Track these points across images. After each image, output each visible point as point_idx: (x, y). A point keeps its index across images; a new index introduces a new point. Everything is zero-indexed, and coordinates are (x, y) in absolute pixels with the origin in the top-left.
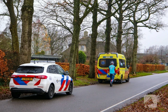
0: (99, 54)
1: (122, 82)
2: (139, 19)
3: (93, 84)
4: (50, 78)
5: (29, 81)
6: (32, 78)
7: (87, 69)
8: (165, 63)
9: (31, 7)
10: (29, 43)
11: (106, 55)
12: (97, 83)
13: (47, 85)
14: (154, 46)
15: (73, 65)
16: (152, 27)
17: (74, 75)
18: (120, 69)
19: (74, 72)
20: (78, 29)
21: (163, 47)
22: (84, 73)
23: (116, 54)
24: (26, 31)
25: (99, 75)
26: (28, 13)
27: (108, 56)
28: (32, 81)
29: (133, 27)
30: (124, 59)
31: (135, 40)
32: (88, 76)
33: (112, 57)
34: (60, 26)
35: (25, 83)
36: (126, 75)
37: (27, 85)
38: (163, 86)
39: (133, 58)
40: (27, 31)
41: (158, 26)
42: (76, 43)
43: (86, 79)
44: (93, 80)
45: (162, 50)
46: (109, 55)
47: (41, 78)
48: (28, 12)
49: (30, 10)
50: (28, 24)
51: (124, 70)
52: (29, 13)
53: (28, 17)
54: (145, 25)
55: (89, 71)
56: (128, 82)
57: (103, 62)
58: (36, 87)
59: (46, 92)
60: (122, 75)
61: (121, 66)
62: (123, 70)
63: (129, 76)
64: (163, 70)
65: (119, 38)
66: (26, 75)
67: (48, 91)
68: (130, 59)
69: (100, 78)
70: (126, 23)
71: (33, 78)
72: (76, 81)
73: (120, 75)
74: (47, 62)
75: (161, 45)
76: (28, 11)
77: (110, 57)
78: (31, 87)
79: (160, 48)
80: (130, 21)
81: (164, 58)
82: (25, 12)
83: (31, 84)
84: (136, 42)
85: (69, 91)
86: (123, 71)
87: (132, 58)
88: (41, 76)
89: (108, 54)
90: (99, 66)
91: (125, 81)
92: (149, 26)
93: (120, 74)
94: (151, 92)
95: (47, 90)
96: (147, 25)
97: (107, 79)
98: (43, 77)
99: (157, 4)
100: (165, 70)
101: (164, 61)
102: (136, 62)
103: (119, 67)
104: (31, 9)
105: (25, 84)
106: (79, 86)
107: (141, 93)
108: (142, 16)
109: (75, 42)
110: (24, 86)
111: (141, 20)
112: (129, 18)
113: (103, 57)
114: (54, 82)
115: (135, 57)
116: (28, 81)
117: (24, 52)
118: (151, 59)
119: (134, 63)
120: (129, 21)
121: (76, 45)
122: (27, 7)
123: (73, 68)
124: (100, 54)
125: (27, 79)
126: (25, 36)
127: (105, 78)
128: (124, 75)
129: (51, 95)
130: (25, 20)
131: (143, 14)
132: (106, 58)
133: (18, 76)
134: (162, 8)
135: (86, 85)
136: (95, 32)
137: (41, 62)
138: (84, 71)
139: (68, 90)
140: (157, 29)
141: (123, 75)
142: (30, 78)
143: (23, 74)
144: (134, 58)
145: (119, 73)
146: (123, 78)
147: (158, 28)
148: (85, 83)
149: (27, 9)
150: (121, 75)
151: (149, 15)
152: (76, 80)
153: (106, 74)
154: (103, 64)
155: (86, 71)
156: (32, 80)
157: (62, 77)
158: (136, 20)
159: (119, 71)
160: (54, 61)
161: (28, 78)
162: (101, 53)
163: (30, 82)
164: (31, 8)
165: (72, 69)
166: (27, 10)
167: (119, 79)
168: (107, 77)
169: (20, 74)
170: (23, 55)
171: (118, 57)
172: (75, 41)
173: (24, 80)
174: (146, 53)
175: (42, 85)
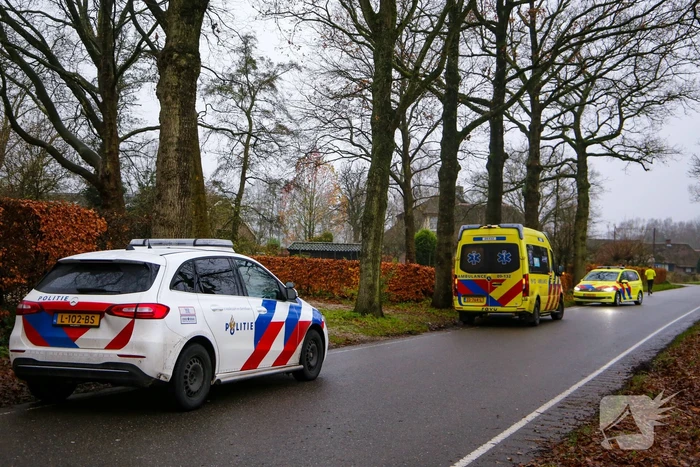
0: (461, 229)
1: (538, 322)
2: (594, 134)
3: (439, 329)
4: (184, 312)
5: (85, 328)
6: (97, 317)
7: (427, 280)
8: (665, 264)
9: (189, 53)
10: (181, 184)
11: (482, 232)
12: (455, 324)
13: (165, 345)
14: (634, 219)
15: (370, 265)
16: (631, 155)
17: (377, 299)
18: (532, 276)
19: (375, 290)
20: (387, 145)
21: (656, 222)
22: (421, 293)
23: (517, 229)
24: (170, 139)
25: (462, 299)
26: (179, 72)
27: (490, 234)
28: (98, 327)
29: (576, 158)
30: (546, 244)
31: (582, 195)
32: (429, 301)
33: (504, 239)
34: (360, 156)
35: (69, 338)
36: (552, 297)
37: (77, 347)
38: (676, 334)
39: (575, 247)
40: (175, 140)
41: (648, 152)
42: (381, 193)
43: (424, 312)
44: (446, 313)
45: (653, 230)
46: (492, 231)
47: (136, 313)
48: (180, 69)
49: (183, 62)
50: (177, 111)
51: (545, 282)
52: (182, 73)
53: (177, 87)
54: (611, 149)
55: (433, 286)
56: (560, 319)
57: (474, 255)
58: (113, 355)
59: (162, 378)
60: (538, 298)
61: (533, 269)
62: (540, 281)
63: (561, 302)
64: (661, 283)
65: (530, 187)
66: (74, 299)
67: (169, 373)
68: (568, 249)
69: (465, 308)
70: (554, 149)
71: (102, 316)
72: (380, 320)
73: (532, 298)
74: (195, 245)
75: (650, 218)
76: (176, 65)
77: (498, 239)
78: (91, 354)
79: (648, 225)
80: (567, 139)
81: (661, 251)
82: (169, 70)
83: (95, 340)
84: (584, 202)
85: (302, 366)
86: (540, 286)
87: (572, 248)
88: (137, 305)
89: (490, 228)
90: (462, 268)
91: (550, 317)
92: (621, 153)
93: (533, 293)
94: (644, 359)
95: (165, 372)
96: (616, 150)
97: (486, 312)
98: (146, 310)
99: (643, 90)
100: (667, 282)
101: (663, 259)
102: (583, 259)
103: (527, 271)
104: (188, 59)
105: (70, 343)
106: (382, 338)
107: (606, 367)
108: (599, 126)
109: (378, 188)
110: (63, 353)
111: (598, 135)
112: (563, 132)
113: (475, 239)
114: (208, 331)
115: (583, 245)
116: (82, 326)
117: (164, 215)
118: (628, 253)
119: (580, 261)
120: (561, 140)
121: (379, 200)
122: (175, 51)
123: (370, 276)
124: (464, 229)
125: (78, 319)
126: (168, 157)
127: (479, 309)
128: (544, 299)
129: (191, 394)
130: (169, 98)
131: (602, 119)
132: (483, 242)
133: (41, 304)
134: (658, 99)
135: (410, 333)
136: (449, 161)
137: (170, 244)
138: (417, 286)
139: (300, 363)
140: (645, 163)
141: (542, 298)
142: (90, 316)
143: (62, 295)
144: (580, 248)
145: (526, 293)
146: (543, 307)
147: (649, 159)
148: (412, 327)
149: (174, 58)
150: (535, 297)
151: (622, 120)
152: (382, 315)
153: (483, 296)
154: (474, 262)
155: (426, 285)
156: (96, 323)
157: (264, 311)
158: (584, 136)
159: (527, 285)
160: (229, 242)
161: (83, 316)
162: (466, 226)
163: (89, 335)
164: (190, 55)
165: (370, 279)
166: (173, 63)
167: (527, 310)
168: (487, 305)
169: (48, 295)
170: (162, 225)
171: (524, 237)
172: (375, 184)
173: (66, 322)
174: (612, 238)
175: (141, 346)
